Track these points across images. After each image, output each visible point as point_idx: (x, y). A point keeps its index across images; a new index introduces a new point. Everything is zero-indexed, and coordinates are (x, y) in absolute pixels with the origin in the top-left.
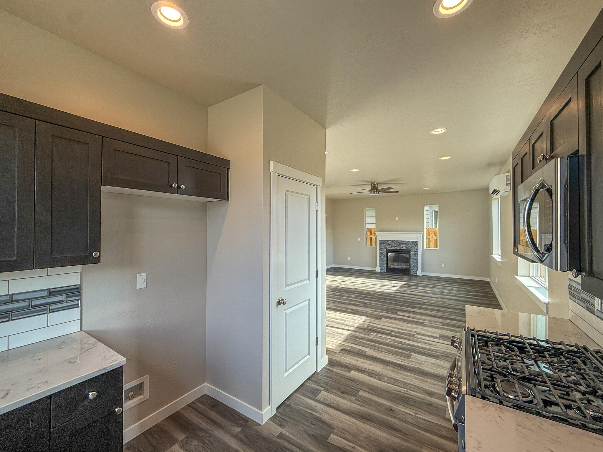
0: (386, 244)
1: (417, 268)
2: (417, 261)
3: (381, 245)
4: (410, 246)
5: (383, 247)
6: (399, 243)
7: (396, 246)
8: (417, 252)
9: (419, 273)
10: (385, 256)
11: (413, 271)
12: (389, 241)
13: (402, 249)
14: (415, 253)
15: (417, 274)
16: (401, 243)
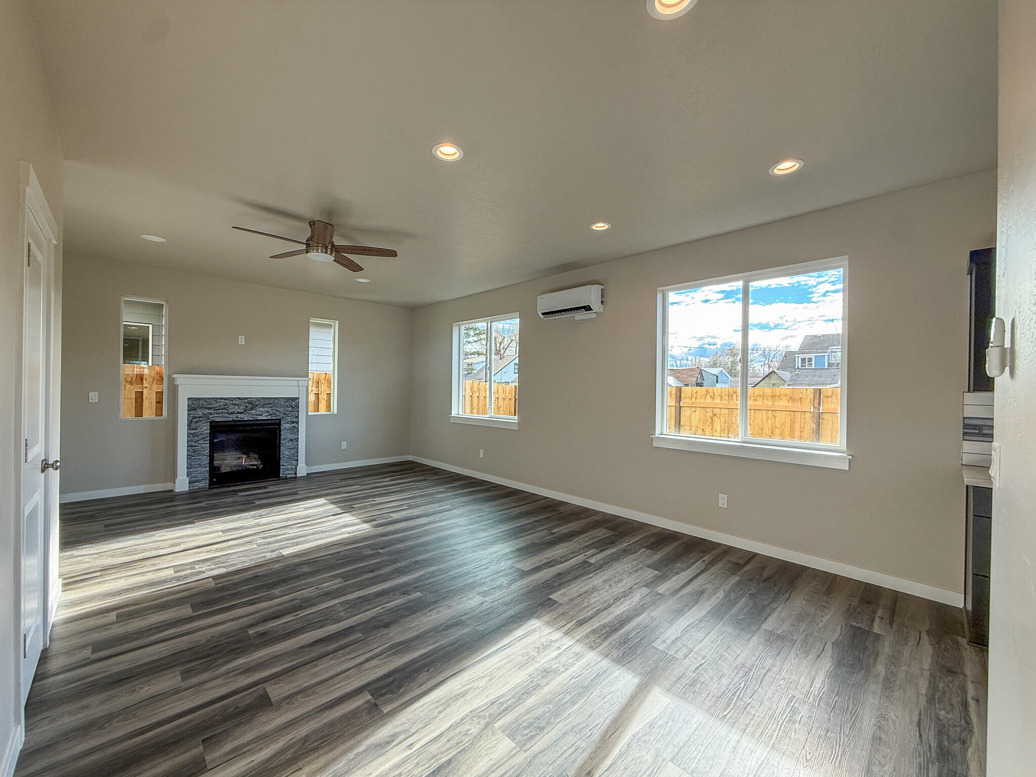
0: (209, 408)
1: (297, 460)
2: (298, 445)
3: (192, 412)
4: (281, 410)
5: (200, 417)
6: (252, 404)
7: (241, 413)
8: (297, 423)
9: (302, 470)
10: (208, 442)
11: (288, 469)
12: (222, 398)
13: (260, 418)
14: (292, 425)
15: (296, 474)
16: (257, 403)
